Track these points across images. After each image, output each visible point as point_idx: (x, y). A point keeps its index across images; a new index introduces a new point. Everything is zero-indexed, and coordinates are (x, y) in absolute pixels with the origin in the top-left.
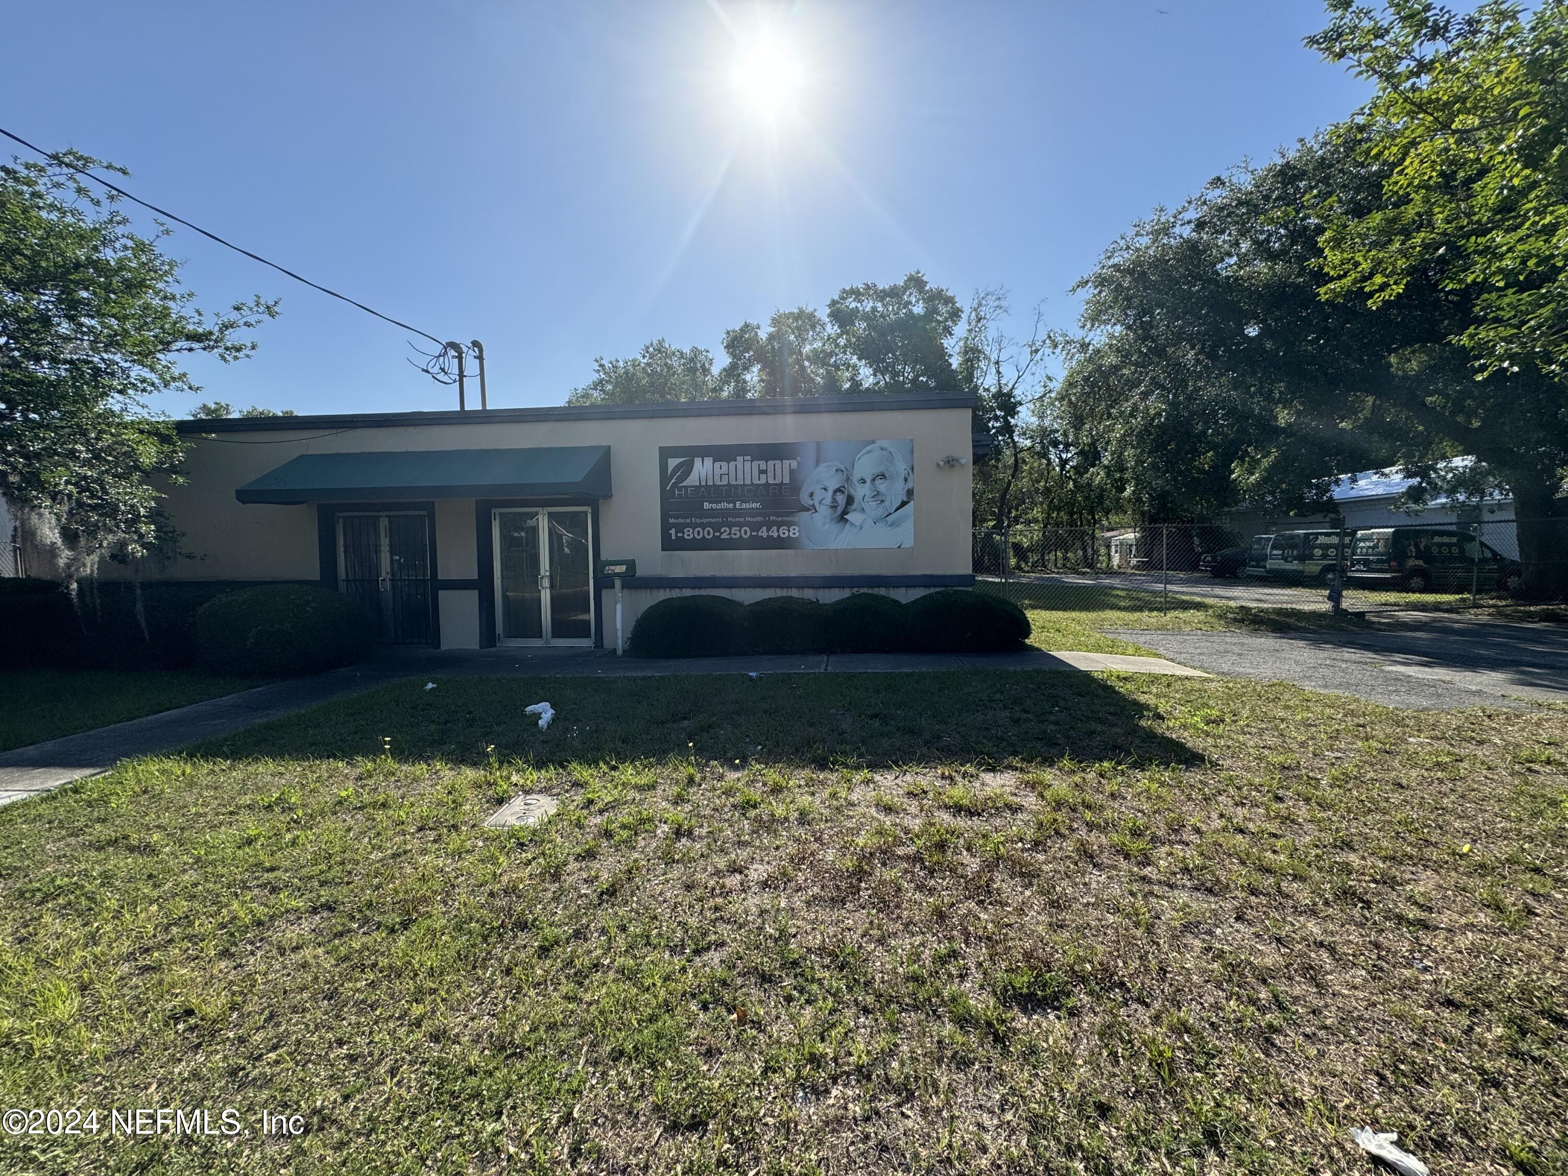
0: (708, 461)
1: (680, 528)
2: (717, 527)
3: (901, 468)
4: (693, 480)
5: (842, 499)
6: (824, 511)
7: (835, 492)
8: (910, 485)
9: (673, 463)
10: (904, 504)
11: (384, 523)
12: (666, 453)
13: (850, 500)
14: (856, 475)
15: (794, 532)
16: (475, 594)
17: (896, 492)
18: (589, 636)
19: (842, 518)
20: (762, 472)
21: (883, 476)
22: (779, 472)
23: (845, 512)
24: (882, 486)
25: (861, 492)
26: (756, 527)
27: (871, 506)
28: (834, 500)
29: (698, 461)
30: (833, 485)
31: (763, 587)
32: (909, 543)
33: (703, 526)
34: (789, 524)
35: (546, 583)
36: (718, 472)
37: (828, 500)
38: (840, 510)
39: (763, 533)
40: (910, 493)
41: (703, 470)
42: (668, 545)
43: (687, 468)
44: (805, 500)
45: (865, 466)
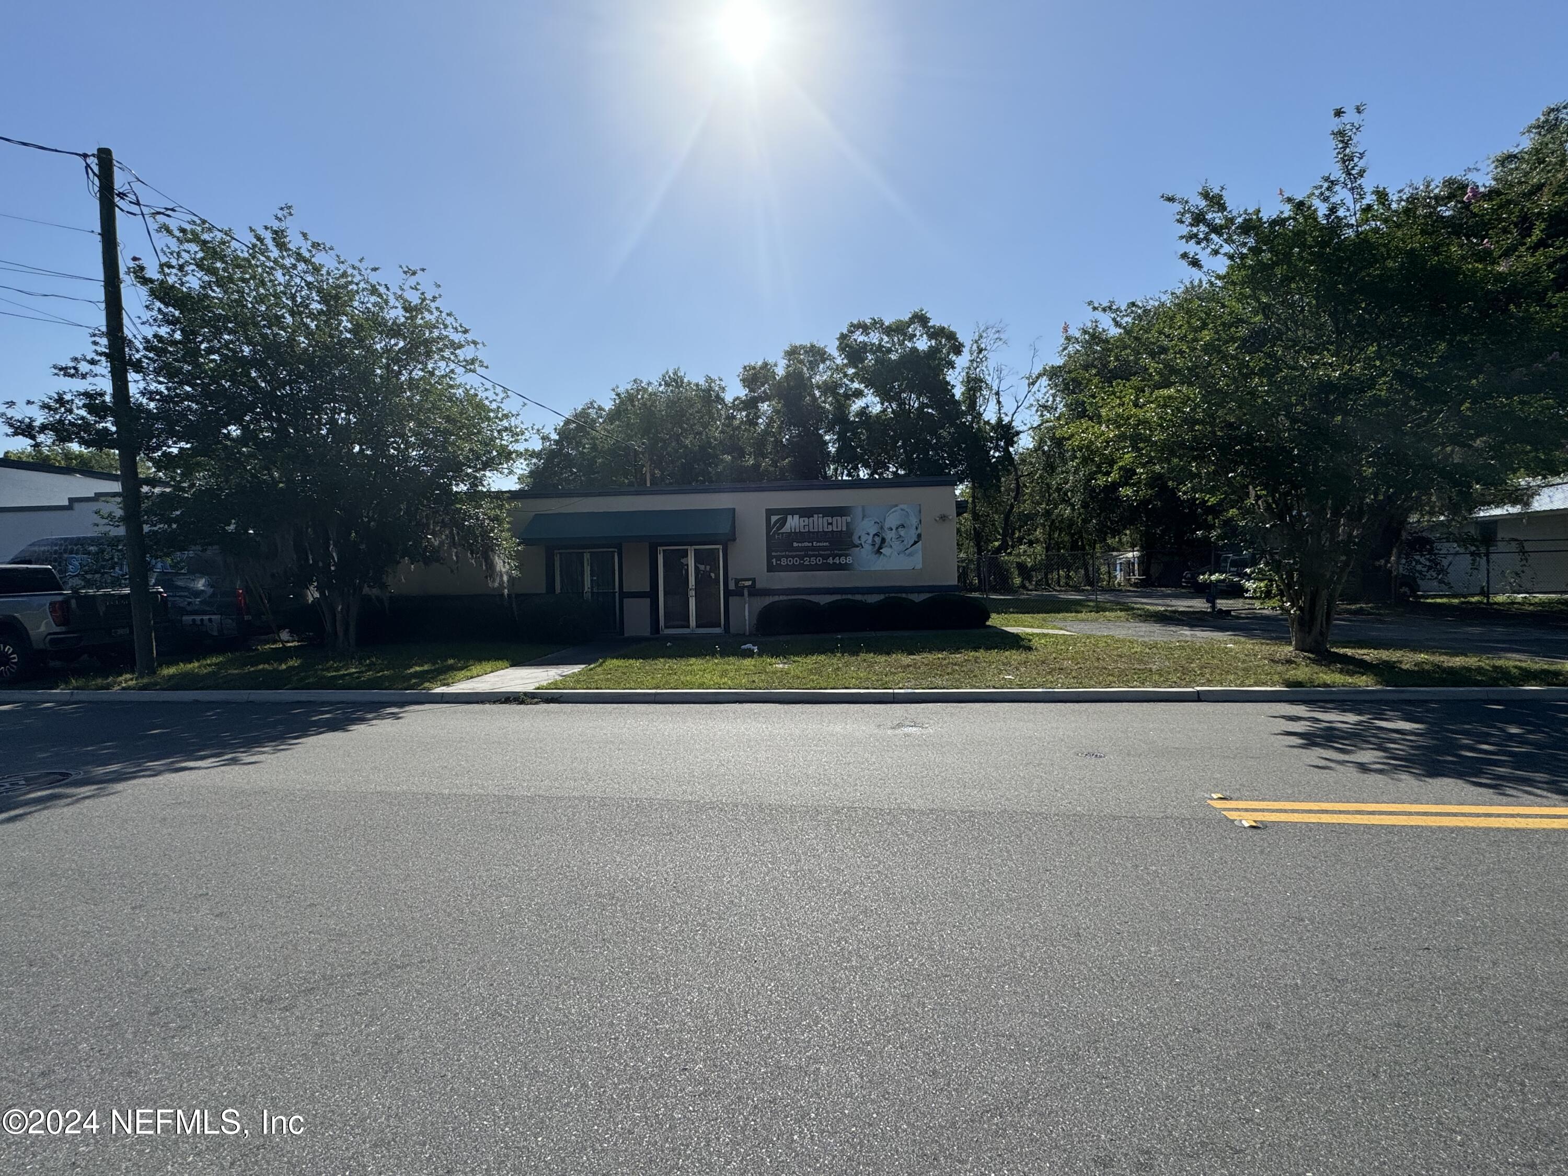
0: (796, 517)
1: (779, 558)
2: (801, 558)
3: (914, 521)
4: (786, 529)
5: (878, 540)
6: (867, 547)
7: (874, 535)
8: (919, 531)
9: (774, 518)
10: (916, 543)
11: (587, 557)
12: (770, 512)
13: (883, 540)
14: (887, 526)
15: (849, 560)
16: (647, 601)
17: (912, 535)
18: (719, 626)
19: (878, 552)
20: (829, 524)
21: (903, 526)
22: (839, 524)
23: (880, 548)
24: (902, 532)
25: (889, 535)
26: (826, 557)
27: (896, 545)
28: (874, 541)
29: (790, 517)
30: (872, 532)
31: (831, 594)
32: (919, 566)
33: (793, 557)
34: (846, 556)
35: (692, 593)
36: (802, 524)
37: (870, 541)
38: (877, 546)
39: (830, 561)
40: (919, 536)
41: (793, 523)
42: (771, 568)
43: (783, 522)
44: (857, 542)
45: (892, 520)
